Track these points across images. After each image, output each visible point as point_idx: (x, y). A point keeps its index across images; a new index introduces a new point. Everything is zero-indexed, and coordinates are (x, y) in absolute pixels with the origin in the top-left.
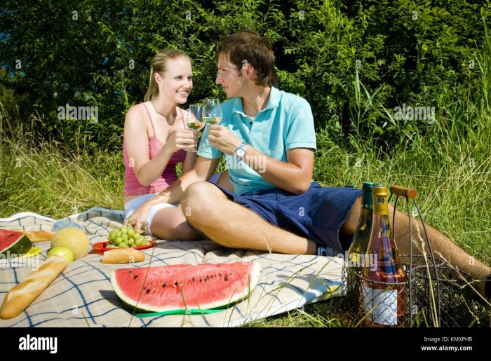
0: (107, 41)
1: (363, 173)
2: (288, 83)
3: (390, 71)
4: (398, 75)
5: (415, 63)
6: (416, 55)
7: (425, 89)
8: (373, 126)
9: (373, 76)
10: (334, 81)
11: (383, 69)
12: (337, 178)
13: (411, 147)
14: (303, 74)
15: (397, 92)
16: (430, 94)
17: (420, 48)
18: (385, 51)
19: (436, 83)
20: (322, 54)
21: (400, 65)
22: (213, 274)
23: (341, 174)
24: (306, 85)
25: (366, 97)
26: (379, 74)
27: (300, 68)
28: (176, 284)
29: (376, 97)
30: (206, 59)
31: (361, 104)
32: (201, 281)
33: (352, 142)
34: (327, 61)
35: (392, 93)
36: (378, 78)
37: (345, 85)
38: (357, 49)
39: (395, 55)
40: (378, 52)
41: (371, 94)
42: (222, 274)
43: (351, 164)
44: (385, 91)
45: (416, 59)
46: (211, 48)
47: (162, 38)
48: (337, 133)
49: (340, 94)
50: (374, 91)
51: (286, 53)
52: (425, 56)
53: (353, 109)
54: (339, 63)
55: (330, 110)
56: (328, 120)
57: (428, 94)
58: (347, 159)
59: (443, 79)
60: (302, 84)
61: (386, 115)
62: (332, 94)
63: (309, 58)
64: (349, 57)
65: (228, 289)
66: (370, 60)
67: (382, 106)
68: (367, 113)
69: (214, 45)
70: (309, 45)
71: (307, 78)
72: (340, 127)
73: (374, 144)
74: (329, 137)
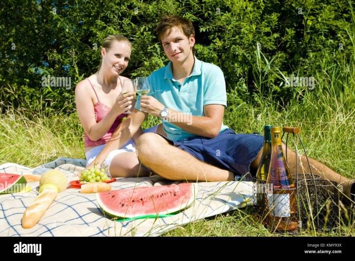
0: (58, 26)
1: (266, 122)
2: (204, 54)
3: (283, 42)
4: (290, 44)
5: (303, 35)
6: (303, 29)
7: (311, 55)
8: (272, 86)
9: (270, 46)
10: (240, 52)
11: (278, 41)
12: (246, 128)
13: (302, 101)
14: (215, 47)
15: (290, 58)
16: (315, 58)
17: (306, 23)
18: (279, 26)
19: (320, 50)
20: (230, 30)
21: (291, 37)
22: (165, 192)
23: (249, 124)
24: (218, 55)
25: (265, 63)
26: (275, 45)
27: (213, 42)
28: (141, 200)
29: (273, 63)
30: (138, 38)
31: (262, 68)
32: (158, 197)
33: (256, 99)
34: (234, 36)
35: (286, 59)
36: (274, 47)
37: (248, 55)
38: (257, 25)
39: (287, 29)
40: (273, 27)
41: (269, 61)
42: (172, 192)
43: (256, 116)
44: (280, 57)
45: (303, 32)
46: (142, 30)
47: (103, 23)
48: (244, 93)
49: (245, 62)
50: (272, 58)
51: (201, 31)
52: (310, 30)
53: (255, 73)
54: (243, 37)
55: (238, 75)
56: (237, 82)
57: (313, 59)
58: (253, 112)
59: (324, 47)
60: (215, 55)
61: (282, 77)
62: (239, 61)
63: (219, 34)
64: (251, 32)
65: (177, 201)
66: (268, 34)
67: (278, 70)
68: (267, 75)
69: (144, 27)
70: (219, 23)
71: (219, 50)
72: (246, 87)
73: (273, 100)
74: (238, 96)
